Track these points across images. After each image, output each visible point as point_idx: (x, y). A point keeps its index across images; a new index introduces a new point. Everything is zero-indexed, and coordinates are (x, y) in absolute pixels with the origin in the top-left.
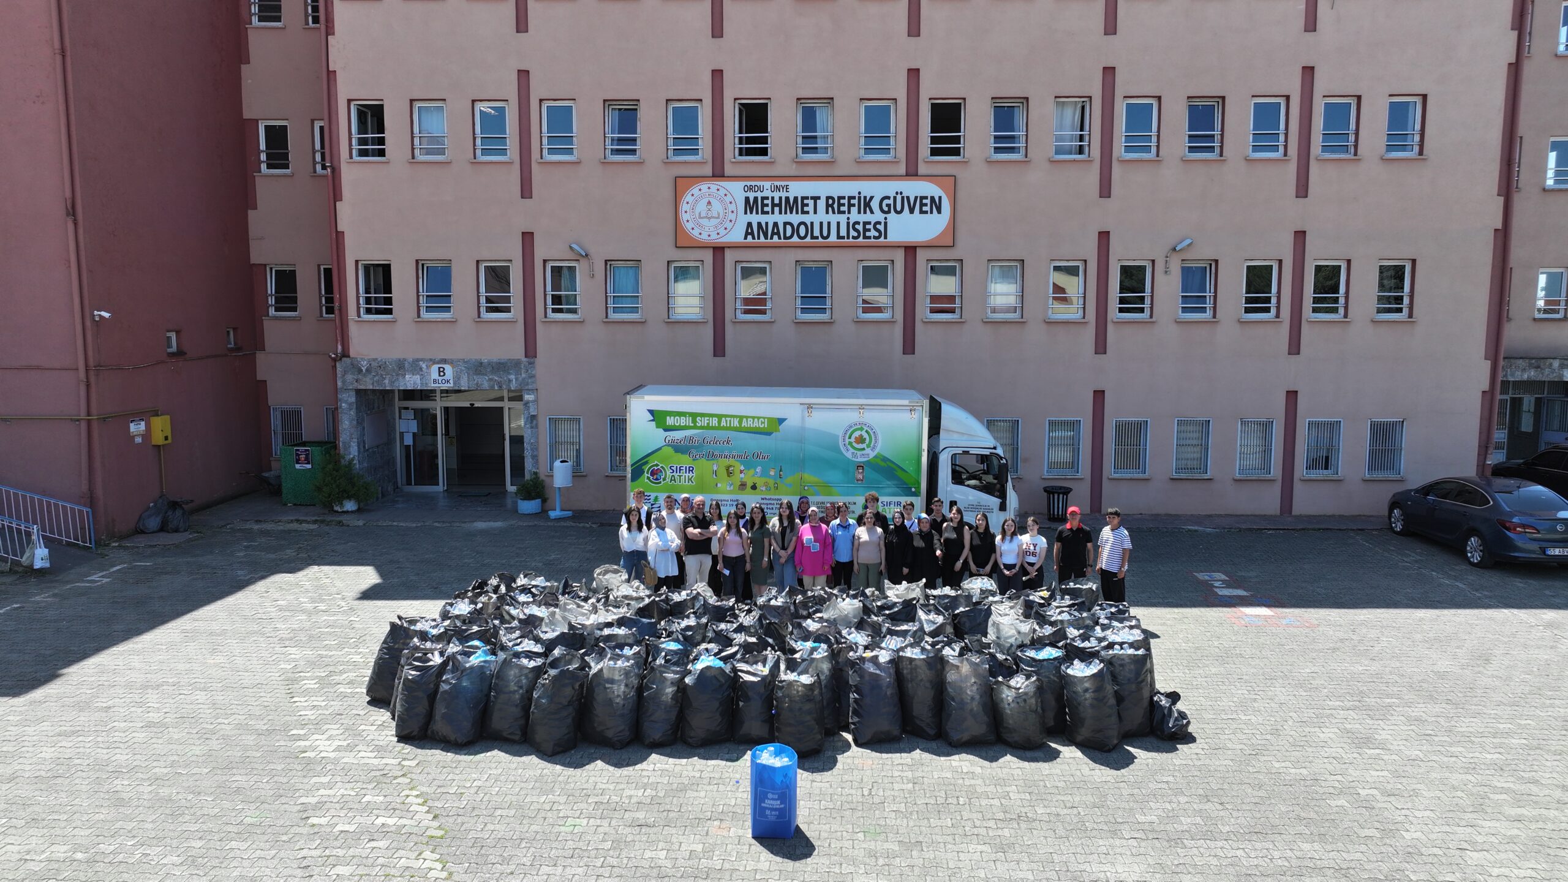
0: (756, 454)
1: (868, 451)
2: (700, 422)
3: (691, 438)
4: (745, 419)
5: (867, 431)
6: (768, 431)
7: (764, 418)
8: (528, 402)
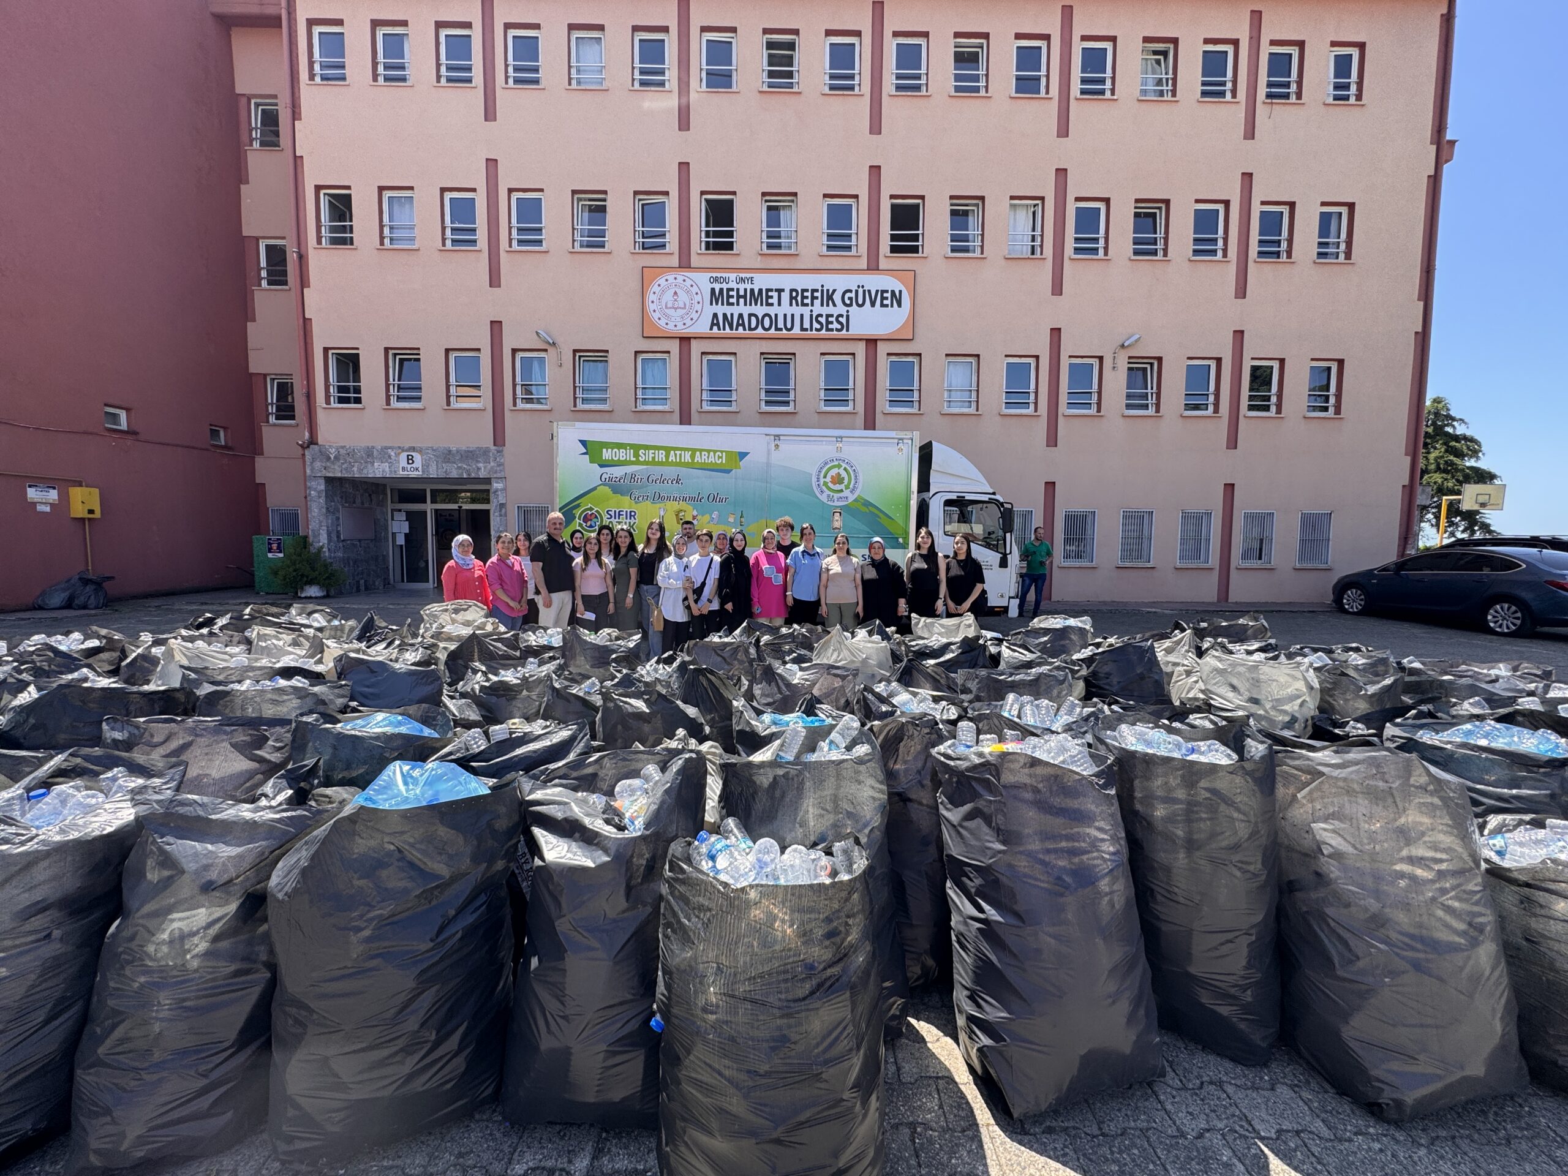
0: (712, 496)
1: (847, 493)
2: (645, 455)
3: (633, 476)
4: (698, 453)
5: (845, 469)
6: (727, 468)
7: (722, 452)
8: (496, 491)
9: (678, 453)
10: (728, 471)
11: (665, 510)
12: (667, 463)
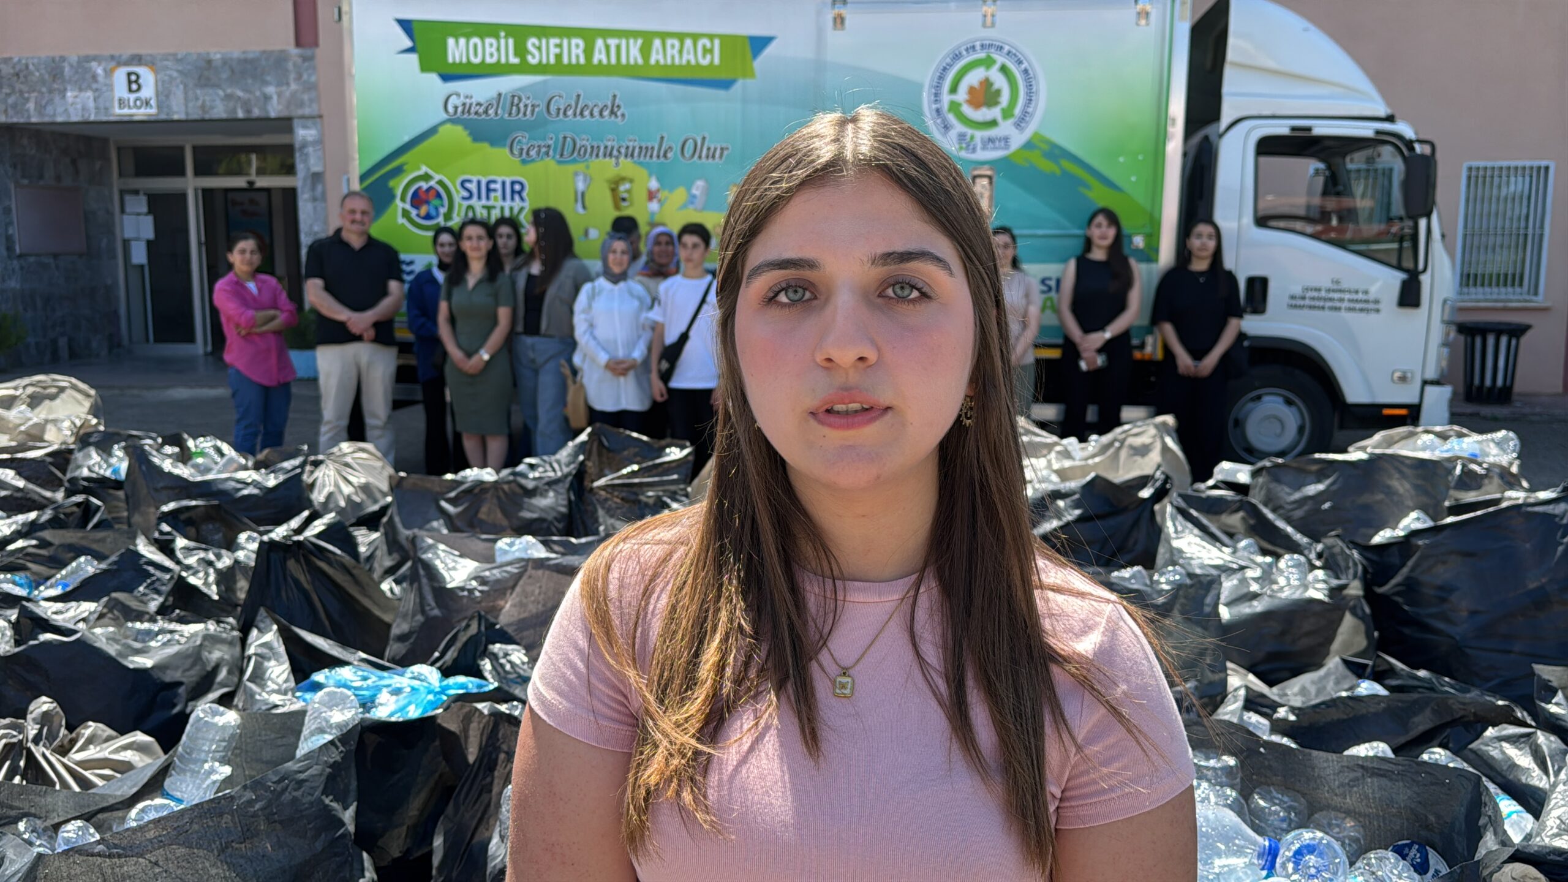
0: (690, 145)
1: (1006, 128)
2: (539, 51)
3: (514, 99)
4: (657, 43)
5: (1004, 69)
6: (723, 76)
7: (711, 37)
8: (304, 145)
9: (613, 42)
10: (725, 84)
11: (588, 179)
12: (588, 69)
